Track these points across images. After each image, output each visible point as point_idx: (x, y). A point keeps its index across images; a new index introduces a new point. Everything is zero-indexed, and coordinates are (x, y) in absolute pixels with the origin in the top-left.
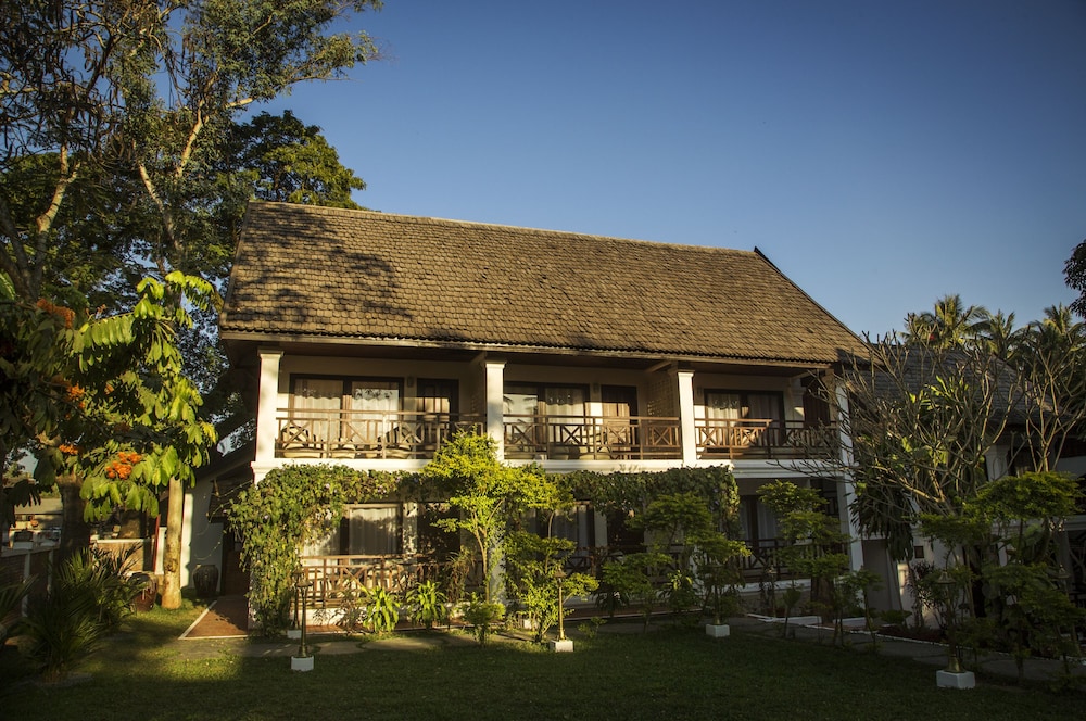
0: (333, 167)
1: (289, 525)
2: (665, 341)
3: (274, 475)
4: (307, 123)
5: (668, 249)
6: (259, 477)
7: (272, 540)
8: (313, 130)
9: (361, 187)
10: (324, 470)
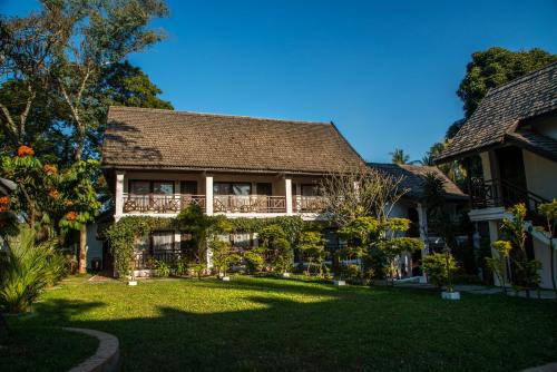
0: (146, 86)
1: (128, 238)
2: (279, 165)
3: (123, 220)
4: (134, 66)
5: (291, 123)
6: (117, 220)
7: (122, 243)
8: (137, 69)
9: (160, 92)
10: (141, 217)
